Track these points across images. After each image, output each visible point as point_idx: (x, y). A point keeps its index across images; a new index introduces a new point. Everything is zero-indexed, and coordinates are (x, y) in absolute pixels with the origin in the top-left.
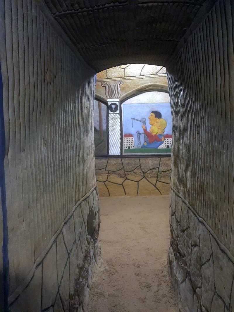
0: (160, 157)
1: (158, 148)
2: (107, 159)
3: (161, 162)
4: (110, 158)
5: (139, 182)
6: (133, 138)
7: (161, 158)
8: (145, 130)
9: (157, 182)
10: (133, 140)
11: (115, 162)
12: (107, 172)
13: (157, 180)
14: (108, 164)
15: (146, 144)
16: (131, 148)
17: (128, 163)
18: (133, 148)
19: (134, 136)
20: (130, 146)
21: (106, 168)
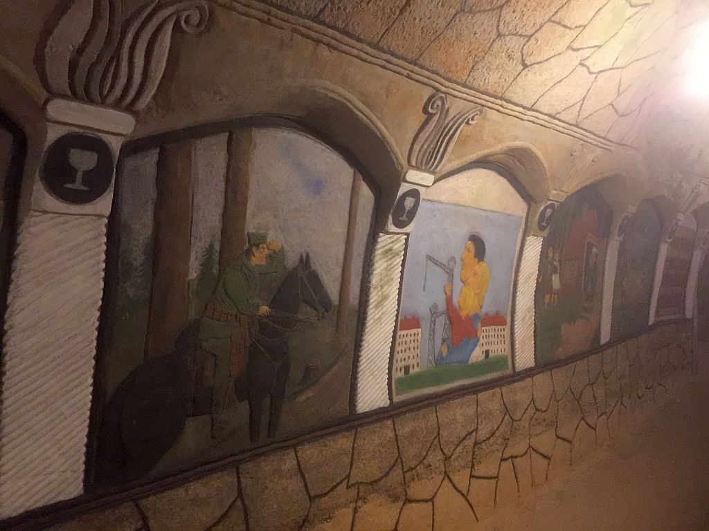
0: (476, 393)
1: (470, 362)
2: (353, 432)
3: (479, 408)
4: (361, 425)
5: (435, 500)
6: (420, 330)
7: (479, 394)
8: (449, 301)
9: (473, 480)
10: (419, 341)
11: (377, 441)
12: (353, 492)
13: (471, 476)
14: (356, 457)
15: (445, 351)
16: (412, 371)
17: (413, 433)
18: (417, 370)
19: (423, 323)
20: (411, 362)
21: (349, 476)
